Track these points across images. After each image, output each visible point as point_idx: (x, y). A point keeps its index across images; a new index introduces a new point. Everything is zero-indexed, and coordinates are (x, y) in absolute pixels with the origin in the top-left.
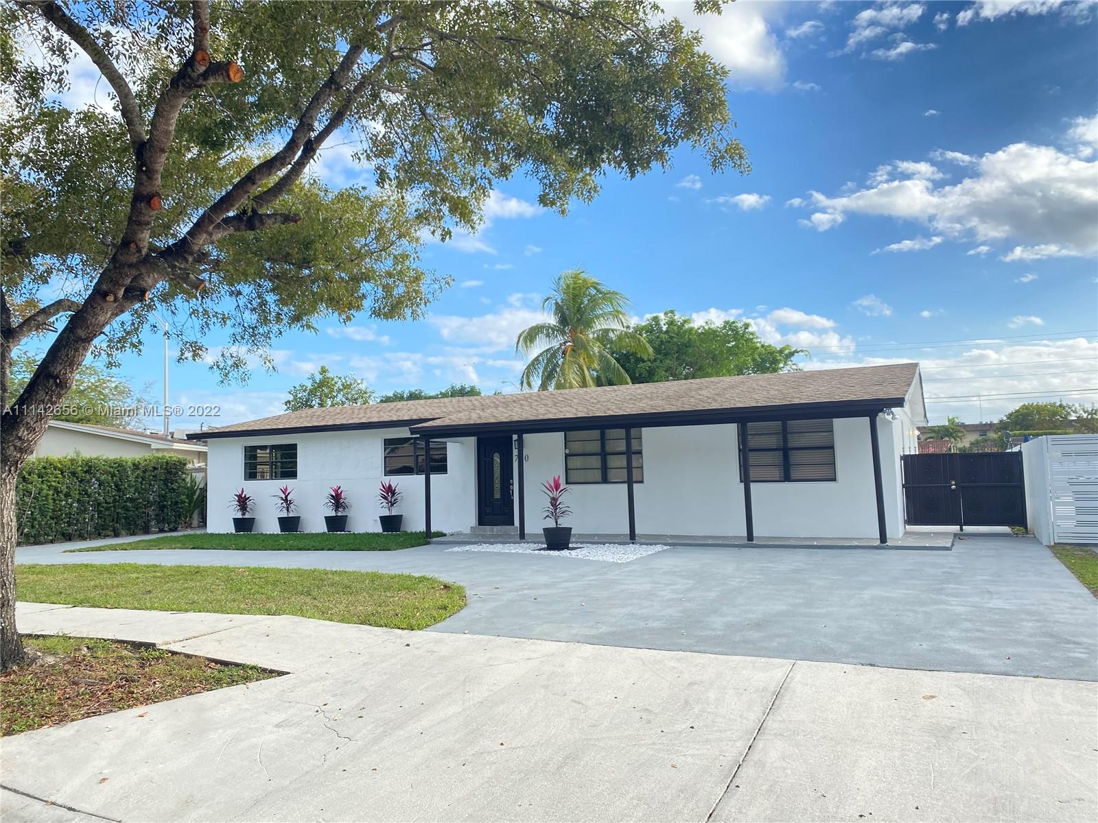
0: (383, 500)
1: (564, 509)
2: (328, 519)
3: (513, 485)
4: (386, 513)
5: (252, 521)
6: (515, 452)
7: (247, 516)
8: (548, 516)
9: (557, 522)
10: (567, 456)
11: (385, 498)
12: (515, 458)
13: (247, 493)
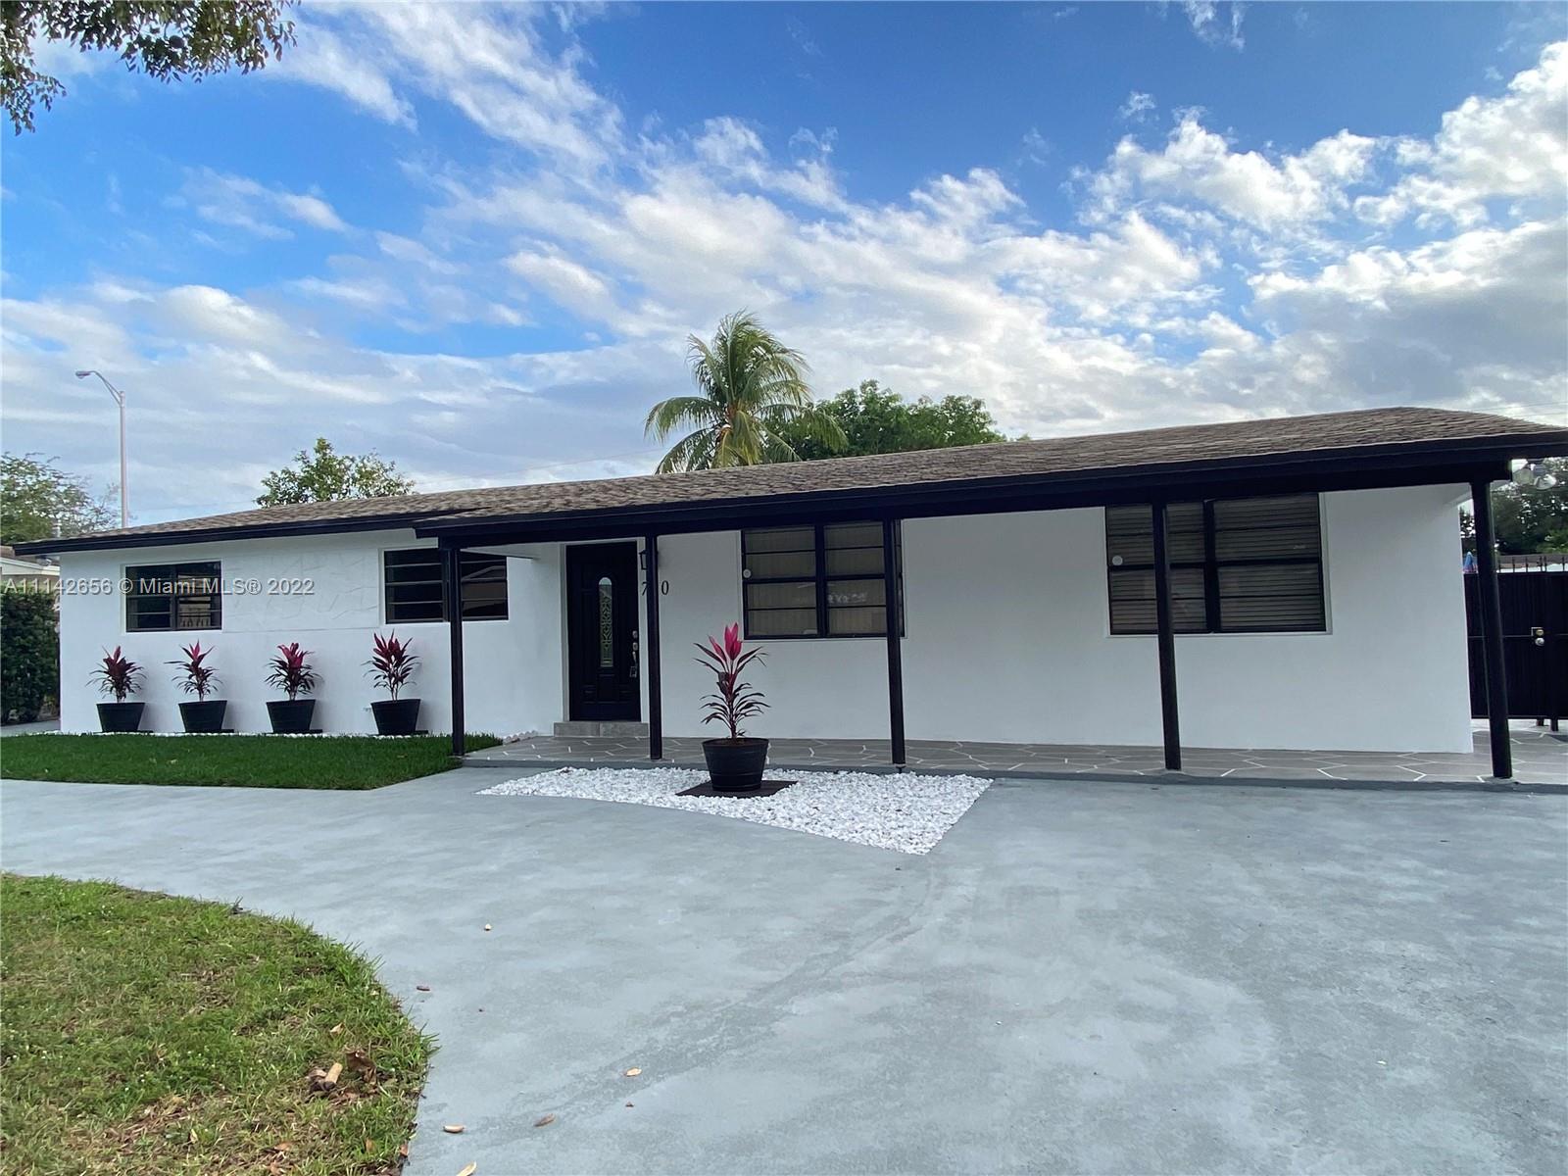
0: (380, 672)
1: (750, 700)
2: (275, 708)
3: (637, 640)
4: (386, 696)
5: (137, 709)
6: (642, 576)
7: (129, 699)
8: (714, 715)
9: (733, 729)
10: (746, 583)
11: (384, 667)
12: (641, 588)
13: (128, 655)
